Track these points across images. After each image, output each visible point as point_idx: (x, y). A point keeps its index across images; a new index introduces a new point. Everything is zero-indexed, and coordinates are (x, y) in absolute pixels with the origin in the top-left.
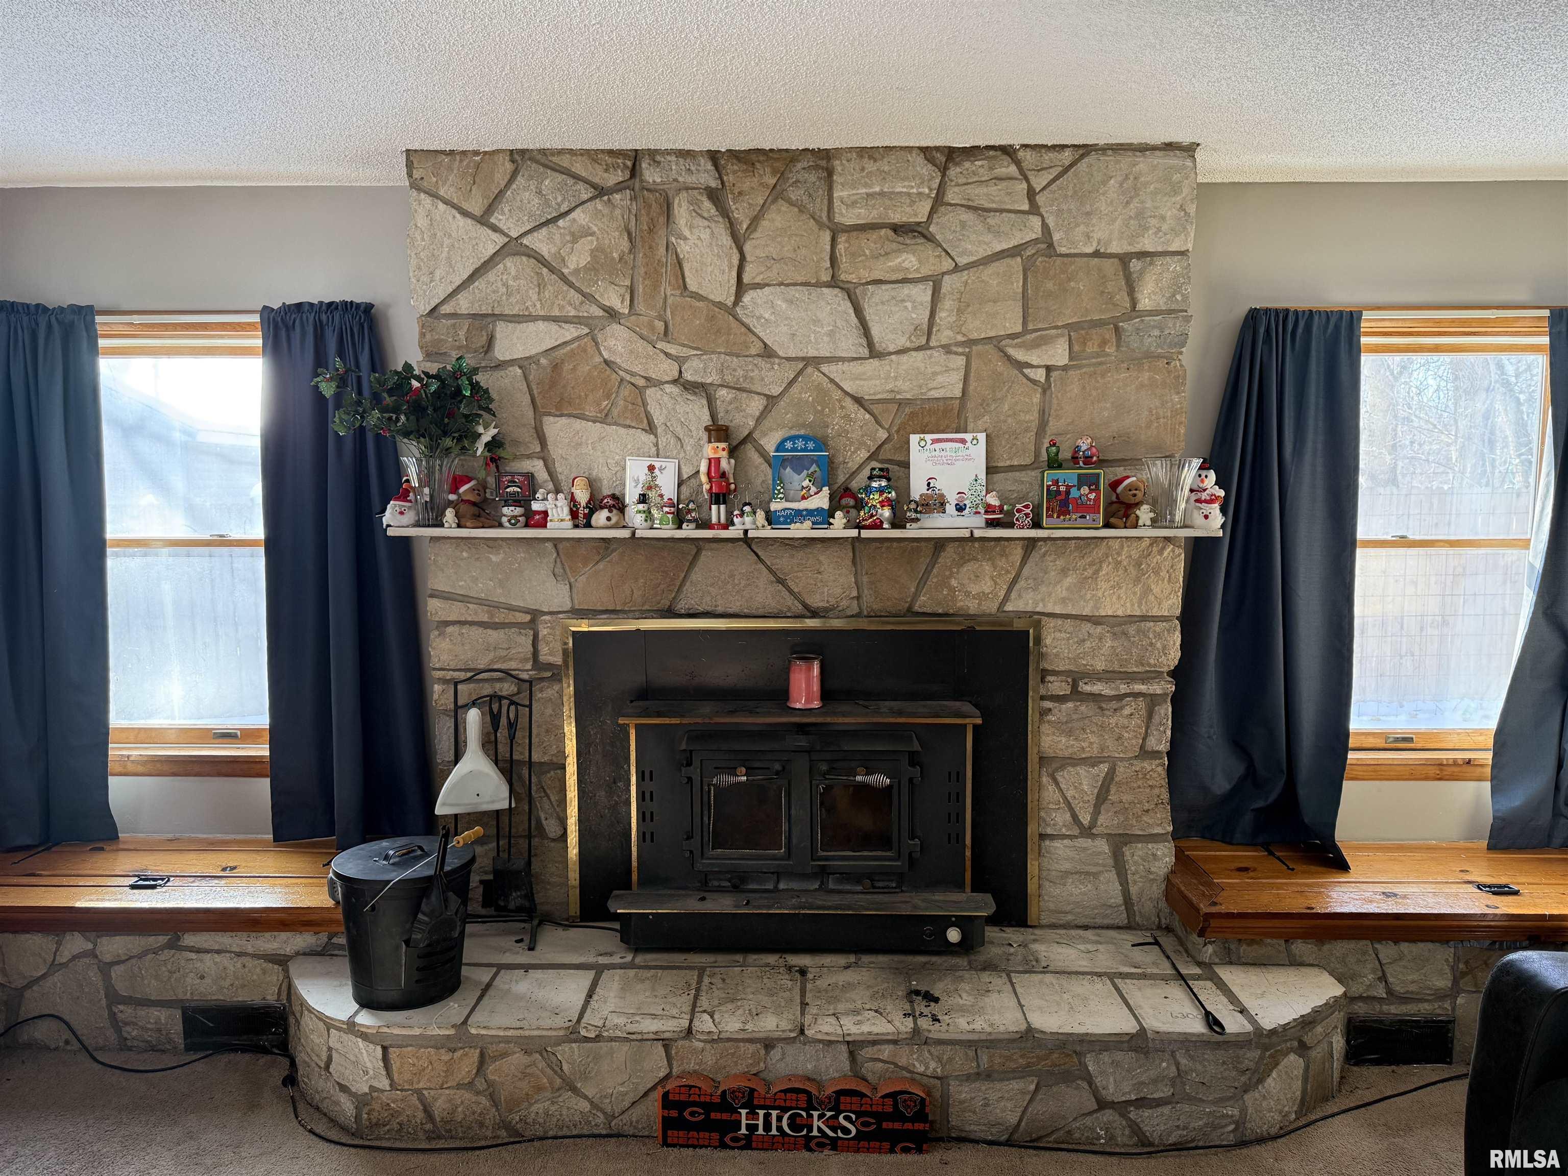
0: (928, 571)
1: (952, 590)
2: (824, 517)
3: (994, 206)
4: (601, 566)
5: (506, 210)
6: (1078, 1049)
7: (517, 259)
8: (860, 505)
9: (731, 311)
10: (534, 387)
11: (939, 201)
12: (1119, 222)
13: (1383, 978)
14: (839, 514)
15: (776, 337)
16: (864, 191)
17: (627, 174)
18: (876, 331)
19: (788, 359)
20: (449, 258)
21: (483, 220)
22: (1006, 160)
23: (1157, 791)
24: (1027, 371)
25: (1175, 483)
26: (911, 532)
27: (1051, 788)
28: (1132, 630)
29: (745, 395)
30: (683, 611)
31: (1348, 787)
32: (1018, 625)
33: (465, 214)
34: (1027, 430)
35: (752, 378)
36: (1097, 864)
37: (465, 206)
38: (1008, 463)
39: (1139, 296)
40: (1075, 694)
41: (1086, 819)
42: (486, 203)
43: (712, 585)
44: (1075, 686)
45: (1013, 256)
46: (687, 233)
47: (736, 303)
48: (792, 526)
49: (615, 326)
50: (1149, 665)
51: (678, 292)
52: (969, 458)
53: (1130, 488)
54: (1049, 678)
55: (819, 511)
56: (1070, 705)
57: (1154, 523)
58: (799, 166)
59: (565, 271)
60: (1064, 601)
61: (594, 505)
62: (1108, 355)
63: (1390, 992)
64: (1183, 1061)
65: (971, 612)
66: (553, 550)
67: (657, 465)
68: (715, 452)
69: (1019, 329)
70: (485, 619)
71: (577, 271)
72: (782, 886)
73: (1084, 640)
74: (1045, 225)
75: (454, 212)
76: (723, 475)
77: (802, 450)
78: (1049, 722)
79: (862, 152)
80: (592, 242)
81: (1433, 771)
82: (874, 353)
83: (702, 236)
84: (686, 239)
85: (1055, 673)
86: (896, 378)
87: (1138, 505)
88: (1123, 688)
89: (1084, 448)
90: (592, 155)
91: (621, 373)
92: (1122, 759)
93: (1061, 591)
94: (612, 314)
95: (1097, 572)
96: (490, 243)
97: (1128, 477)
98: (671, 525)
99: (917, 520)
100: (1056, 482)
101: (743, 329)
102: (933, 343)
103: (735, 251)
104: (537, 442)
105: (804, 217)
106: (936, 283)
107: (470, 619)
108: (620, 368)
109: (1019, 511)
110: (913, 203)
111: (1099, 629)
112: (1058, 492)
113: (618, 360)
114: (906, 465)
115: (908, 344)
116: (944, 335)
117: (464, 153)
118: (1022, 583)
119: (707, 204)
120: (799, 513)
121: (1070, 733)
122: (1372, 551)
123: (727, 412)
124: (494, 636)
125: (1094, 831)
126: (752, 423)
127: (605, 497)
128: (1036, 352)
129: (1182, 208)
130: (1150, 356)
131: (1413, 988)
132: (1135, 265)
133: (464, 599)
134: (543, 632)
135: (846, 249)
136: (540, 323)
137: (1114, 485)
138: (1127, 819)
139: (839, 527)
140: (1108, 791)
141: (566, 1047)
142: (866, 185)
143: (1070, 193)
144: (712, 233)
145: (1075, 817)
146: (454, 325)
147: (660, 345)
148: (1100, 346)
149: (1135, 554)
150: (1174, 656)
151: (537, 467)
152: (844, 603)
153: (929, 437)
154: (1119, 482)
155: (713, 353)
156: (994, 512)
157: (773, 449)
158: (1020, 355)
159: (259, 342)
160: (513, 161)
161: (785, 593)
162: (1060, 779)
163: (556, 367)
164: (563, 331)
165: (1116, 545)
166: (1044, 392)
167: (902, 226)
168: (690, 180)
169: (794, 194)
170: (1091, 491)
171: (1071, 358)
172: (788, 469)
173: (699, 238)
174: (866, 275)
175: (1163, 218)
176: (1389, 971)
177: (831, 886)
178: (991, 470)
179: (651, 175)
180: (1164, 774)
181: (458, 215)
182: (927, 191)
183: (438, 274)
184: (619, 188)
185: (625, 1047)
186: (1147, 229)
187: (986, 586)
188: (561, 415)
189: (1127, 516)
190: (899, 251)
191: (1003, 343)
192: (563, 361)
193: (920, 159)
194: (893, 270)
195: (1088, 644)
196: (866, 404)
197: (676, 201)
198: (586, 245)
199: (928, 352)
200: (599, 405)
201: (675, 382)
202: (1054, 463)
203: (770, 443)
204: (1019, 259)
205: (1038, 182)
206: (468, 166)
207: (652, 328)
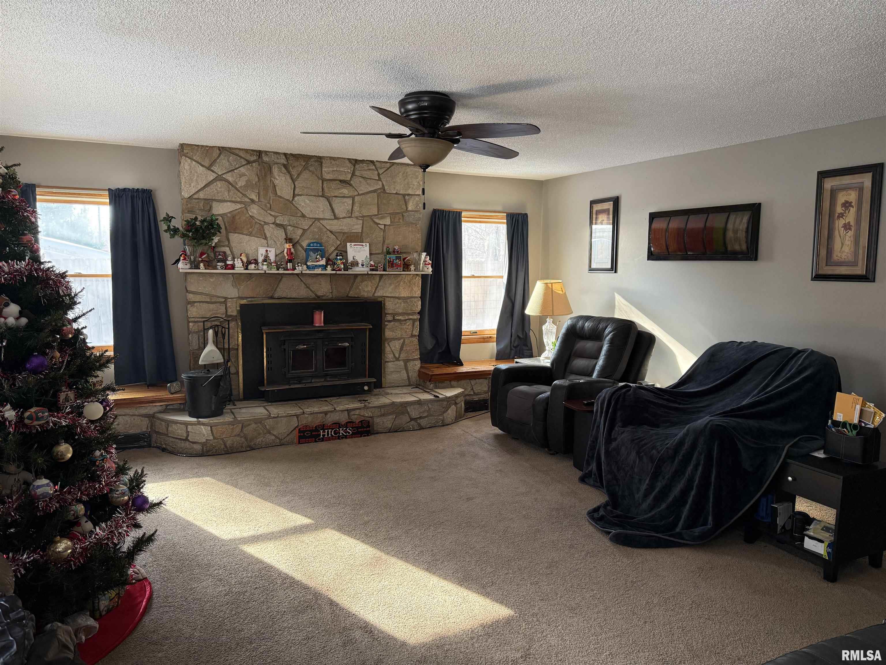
0: (353, 284)
1: (360, 290)
2: (325, 267)
3: (369, 177)
4: (249, 282)
5: (217, 166)
6: (405, 405)
7: (221, 182)
8: (334, 264)
9: (291, 202)
10: (226, 223)
11: (353, 174)
12: (402, 185)
13: (472, 389)
14: (329, 266)
15: (306, 211)
16: (331, 169)
17: (258, 157)
18: (336, 211)
19: (310, 218)
20: (196, 180)
21: (209, 168)
22: (372, 165)
23: (416, 346)
24: (379, 226)
25: (420, 259)
26: (350, 272)
27: (388, 347)
28: (408, 301)
29: (296, 229)
30: (276, 297)
31: (462, 346)
32: (380, 299)
33: (202, 166)
34: (380, 243)
35: (299, 223)
36: (400, 369)
37: (202, 163)
38: (375, 252)
39: (408, 206)
40: (394, 320)
41: (397, 356)
42: (210, 163)
43: (286, 289)
44: (394, 317)
45: (375, 192)
46: (277, 177)
47: (293, 200)
48: (315, 270)
49: (254, 205)
50: (413, 311)
51: (274, 195)
52: (364, 251)
53: (408, 260)
54: (387, 315)
55: (323, 265)
56: (393, 323)
57: (415, 270)
58: (312, 160)
59: (237, 187)
60: (391, 293)
61: (249, 263)
62: (400, 222)
63: (474, 393)
64: (430, 406)
65: (365, 296)
66: (232, 277)
67: (269, 250)
68: (289, 246)
69: (377, 213)
70: (209, 300)
71: (241, 187)
72: (313, 381)
73: (396, 304)
74: (383, 184)
75: (198, 164)
76: (292, 253)
77: (316, 247)
78: (387, 328)
79: (332, 158)
80: (246, 178)
81: (482, 340)
82: (336, 218)
83: (283, 179)
84: (277, 179)
85: (389, 314)
86: (342, 226)
87: (410, 265)
88: (407, 317)
89: (397, 249)
90: (246, 151)
91: (256, 220)
92: (406, 338)
93: (390, 289)
94: (253, 201)
95: (399, 284)
96: (211, 176)
97: (407, 257)
98: (275, 269)
99: (351, 269)
100: (390, 258)
101: (295, 208)
102: (353, 216)
103: (293, 184)
104: (227, 241)
105: (314, 175)
106: (353, 198)
107: (203, 300)
108: (255, 218)
109: (379, 266)
110: (346, 174)
111: (400, 301)
112: (391, 261)
113: (255, 216)
114: (347, 252)
115: (346, 216)
116: (356, 214)
117: (203, 146)
118: (379, 288)
119: (283, 169)
120: (316, 266)
121: (393, 331)
122: (466, 279)
123: (291, 234)
124: (212, 306)
125: (400, 359)
126: (299, 238)
127: (252, 260)
128: (382, 220)
129: (419, 183)
130: (412, 223)
131: (479, 391)
132: (407, 197)
133: (201, 294)
134: (229, 305)
135: (326, 186)
136: (228, 203)
137: (404, 259)
138: (408, 355)
139: (329, 270)
140: (403, 347)
141: (268, 420)
142: (332, 168)
143: (389, 175)
144: (286, 178)
145: (394, 355)
146: (198, 202)
147: (268, 212)
148: (398, 220)
149: (409, 279)
150: (419, 307)
151: (227, 250)
152: (328, 294)
153: (353, 244)
154: (405, 258)
155: (286, 215)
156: (373, 267)
157: (305, 246)
158: (377, 221)
159: (108, 201)
160: (219, 150)
161: (310, 291)
162: (391, 345)
163: (234, 217)
164: (236, 206)
165: (404, 276)
166: (384, 232)
167: (342, 180)
168: (278, 161)
169: (311, 169)
170: (399, 261)
171: (391, 223)
172: (311, 252)
173: (281, 179)
174: (333, 195)
175: (414, 185)
176: (474, 388)
177: (328, 379)
178: (371, 254)
179: (265, 159)
180: (417, 341)
181: (200, 166)
182: (350, 171)
183: (192, 185)
184: (254, 161)
185: (285, 419)
186: (410, 188)
187: (369, 288)
188: (235, 233)
189: (408, 268)
190: (342, 188)
191: (372, 217)
192: (236, 215)
193: (347, 161)
194: (340, 193)
195: (397, 305)
196: (334, 233)
197: (273, 167)
198: (244, 179)
199: (352, 219)
200: (248, 230)
201: (273, 223)
202: (388, 253)
203: (305, 244)
204: (376, 193)
205: (381, 171)
206: (204, 150)
207: (266, 206)
